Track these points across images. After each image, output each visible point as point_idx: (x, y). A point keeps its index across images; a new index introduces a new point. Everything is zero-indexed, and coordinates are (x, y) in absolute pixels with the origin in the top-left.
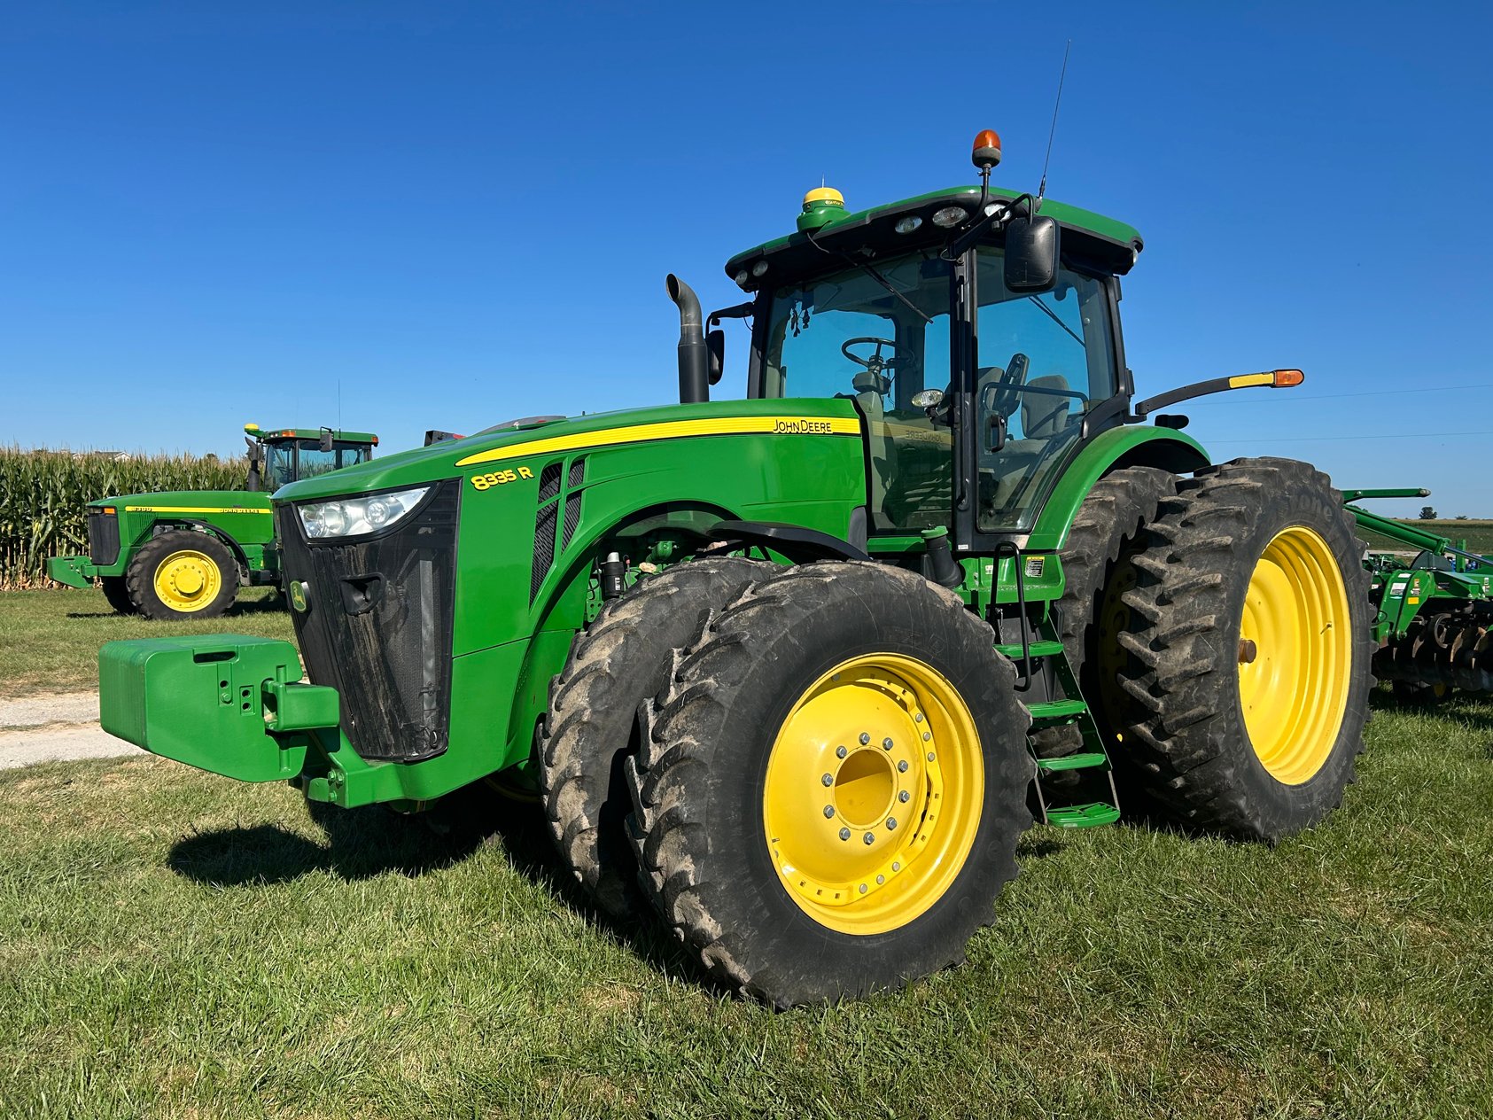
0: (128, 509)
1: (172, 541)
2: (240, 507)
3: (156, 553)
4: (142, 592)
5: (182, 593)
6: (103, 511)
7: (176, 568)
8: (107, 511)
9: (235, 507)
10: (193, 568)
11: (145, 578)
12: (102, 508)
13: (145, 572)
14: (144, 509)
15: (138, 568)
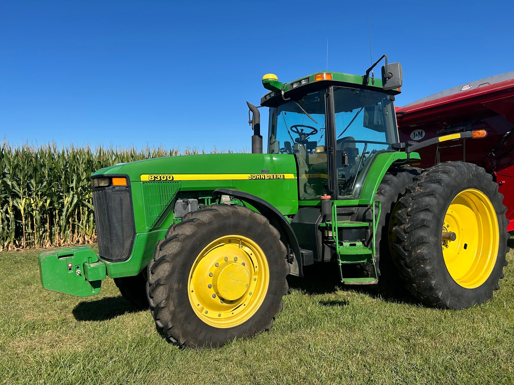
0: (145, 178)
1: (210, 223)
2: (268, 172)
3: (189, 244)
4: (172, 308)
5: (223, 300)
6: (111, 183)
7: (214, 262)
8: (116, 182)
9: (263, 172)
10: (236, 259)
11: (175, 286)
12: (110, 178)
13: (175, 276)
14: (164, 177)
15: (164, 269)
